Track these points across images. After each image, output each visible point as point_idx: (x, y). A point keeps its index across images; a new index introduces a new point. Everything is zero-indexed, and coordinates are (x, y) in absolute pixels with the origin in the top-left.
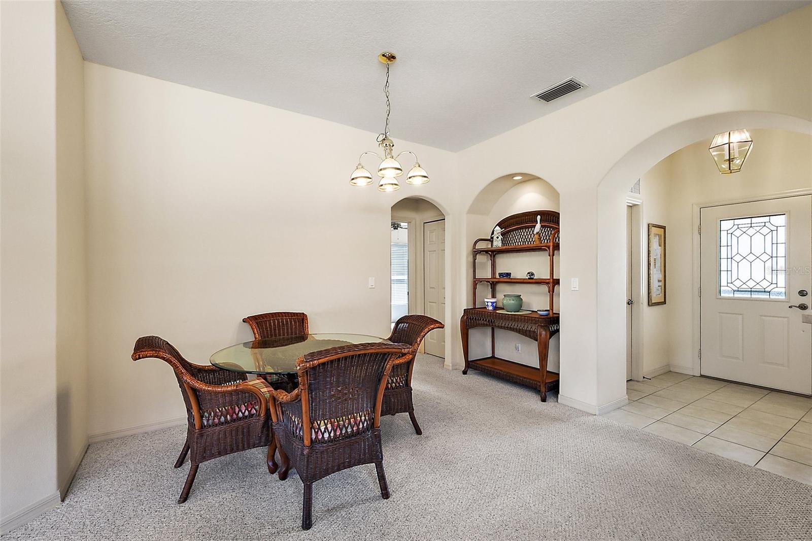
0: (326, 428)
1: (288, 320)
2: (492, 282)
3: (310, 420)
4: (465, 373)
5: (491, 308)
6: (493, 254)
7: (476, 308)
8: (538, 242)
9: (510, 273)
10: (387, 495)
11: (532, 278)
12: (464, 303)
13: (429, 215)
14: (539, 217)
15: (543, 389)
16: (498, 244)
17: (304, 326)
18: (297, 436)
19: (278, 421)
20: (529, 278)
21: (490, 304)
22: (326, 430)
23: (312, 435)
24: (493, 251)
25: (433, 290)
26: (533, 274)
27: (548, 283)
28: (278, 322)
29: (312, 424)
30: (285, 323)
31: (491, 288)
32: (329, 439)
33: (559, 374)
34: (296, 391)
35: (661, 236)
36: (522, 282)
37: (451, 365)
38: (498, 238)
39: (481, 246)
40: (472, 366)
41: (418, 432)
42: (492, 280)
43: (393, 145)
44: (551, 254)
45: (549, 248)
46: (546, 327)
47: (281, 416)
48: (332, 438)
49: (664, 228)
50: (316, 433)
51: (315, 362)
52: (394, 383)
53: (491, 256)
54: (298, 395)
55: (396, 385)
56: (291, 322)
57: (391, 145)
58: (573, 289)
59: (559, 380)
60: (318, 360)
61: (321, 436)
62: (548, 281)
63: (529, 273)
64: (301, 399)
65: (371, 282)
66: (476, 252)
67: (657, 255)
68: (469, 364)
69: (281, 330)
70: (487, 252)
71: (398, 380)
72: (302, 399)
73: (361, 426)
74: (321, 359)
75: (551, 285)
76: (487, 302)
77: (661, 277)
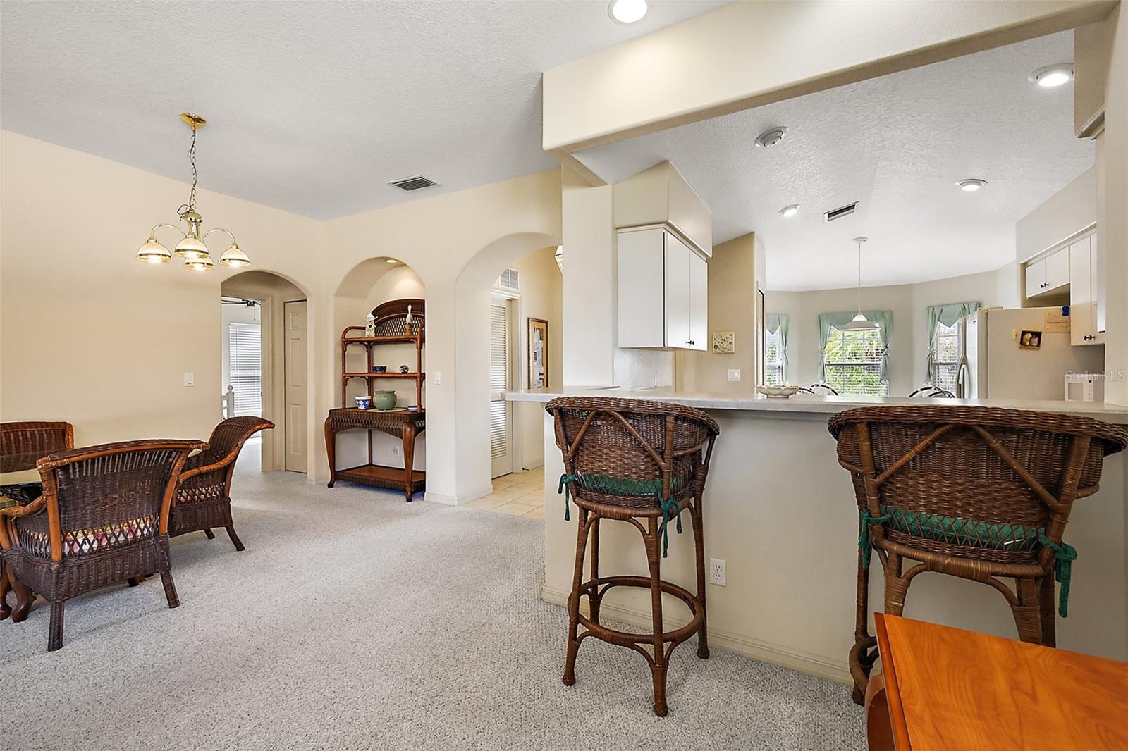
0: (86, 539)
1: (36, 432)
2: (369, 377)
3: (61, 531)
4: (330, 486)
5: (362, 407)
6: (370, 345)
7: (345, 409)
8: (408, 334)
9: (386, 367)
10: (177, 603)
11: (406, 373)
12: (332, 402)
13: (289, 295)
14: (410, 307)
15: (409, 489)
16: (370, 333)
17: (66, 439)
18: (41, 554)
19: (11, 547)
20: (403, 373)
21: (361, 403)
22: (85, 541)
23: (64, 549)
24: (369, 342)
25: (297, 388)
26: (407, 368)
27: (416, 377)
28: (16, 437)
29: (65, 536)
30: (29, 436)
31: (368, 384)
32: (91, 551)
33: (425, 473)
34: (39, 499)
35: (542, 330)
36: (394, 377)
37: (314, 479)
38: (370, 326)
39: (352, 335)
40: (339, 477)
41: (240, 547)
42: (368, 375)
43: (201, 221)
44: (419, 347)
45: (417, 340)
46: (411, 424)
47: (17, 540)
48: (95, 549)
49: (546, 322)
50: (71, 546)
51: (65, 460)
52: (203, 494)
53: (367, 347)
54: (41, 504)
55: (205, 496)
56: (41, 436)
57: (198, 220)
58: (436, 383)
59: (425, 481)
60: (68, 458)
61: (79, 548)
62: (415, 375)
63: (402, 367)
64: (46, 509)
65: (188, 378)
66: (346, 343)
67: (538, 348)
68: (335, 475)
69: (22, 446)
70: (361, 342)
71: (210, 490)
72: (48, 510)
73: (139, 533)
74: (73, 457)
75: (419, 379)
76: (359, 401)
77: (543, 370)
